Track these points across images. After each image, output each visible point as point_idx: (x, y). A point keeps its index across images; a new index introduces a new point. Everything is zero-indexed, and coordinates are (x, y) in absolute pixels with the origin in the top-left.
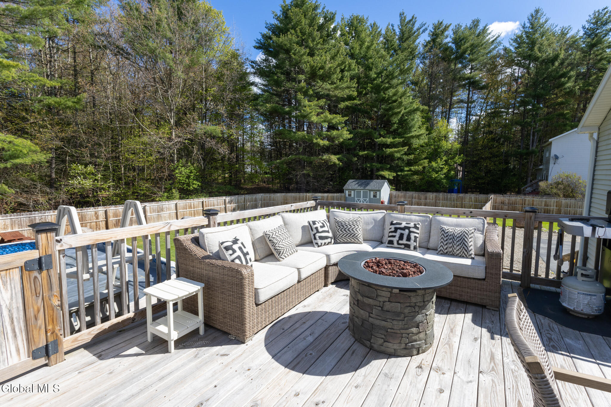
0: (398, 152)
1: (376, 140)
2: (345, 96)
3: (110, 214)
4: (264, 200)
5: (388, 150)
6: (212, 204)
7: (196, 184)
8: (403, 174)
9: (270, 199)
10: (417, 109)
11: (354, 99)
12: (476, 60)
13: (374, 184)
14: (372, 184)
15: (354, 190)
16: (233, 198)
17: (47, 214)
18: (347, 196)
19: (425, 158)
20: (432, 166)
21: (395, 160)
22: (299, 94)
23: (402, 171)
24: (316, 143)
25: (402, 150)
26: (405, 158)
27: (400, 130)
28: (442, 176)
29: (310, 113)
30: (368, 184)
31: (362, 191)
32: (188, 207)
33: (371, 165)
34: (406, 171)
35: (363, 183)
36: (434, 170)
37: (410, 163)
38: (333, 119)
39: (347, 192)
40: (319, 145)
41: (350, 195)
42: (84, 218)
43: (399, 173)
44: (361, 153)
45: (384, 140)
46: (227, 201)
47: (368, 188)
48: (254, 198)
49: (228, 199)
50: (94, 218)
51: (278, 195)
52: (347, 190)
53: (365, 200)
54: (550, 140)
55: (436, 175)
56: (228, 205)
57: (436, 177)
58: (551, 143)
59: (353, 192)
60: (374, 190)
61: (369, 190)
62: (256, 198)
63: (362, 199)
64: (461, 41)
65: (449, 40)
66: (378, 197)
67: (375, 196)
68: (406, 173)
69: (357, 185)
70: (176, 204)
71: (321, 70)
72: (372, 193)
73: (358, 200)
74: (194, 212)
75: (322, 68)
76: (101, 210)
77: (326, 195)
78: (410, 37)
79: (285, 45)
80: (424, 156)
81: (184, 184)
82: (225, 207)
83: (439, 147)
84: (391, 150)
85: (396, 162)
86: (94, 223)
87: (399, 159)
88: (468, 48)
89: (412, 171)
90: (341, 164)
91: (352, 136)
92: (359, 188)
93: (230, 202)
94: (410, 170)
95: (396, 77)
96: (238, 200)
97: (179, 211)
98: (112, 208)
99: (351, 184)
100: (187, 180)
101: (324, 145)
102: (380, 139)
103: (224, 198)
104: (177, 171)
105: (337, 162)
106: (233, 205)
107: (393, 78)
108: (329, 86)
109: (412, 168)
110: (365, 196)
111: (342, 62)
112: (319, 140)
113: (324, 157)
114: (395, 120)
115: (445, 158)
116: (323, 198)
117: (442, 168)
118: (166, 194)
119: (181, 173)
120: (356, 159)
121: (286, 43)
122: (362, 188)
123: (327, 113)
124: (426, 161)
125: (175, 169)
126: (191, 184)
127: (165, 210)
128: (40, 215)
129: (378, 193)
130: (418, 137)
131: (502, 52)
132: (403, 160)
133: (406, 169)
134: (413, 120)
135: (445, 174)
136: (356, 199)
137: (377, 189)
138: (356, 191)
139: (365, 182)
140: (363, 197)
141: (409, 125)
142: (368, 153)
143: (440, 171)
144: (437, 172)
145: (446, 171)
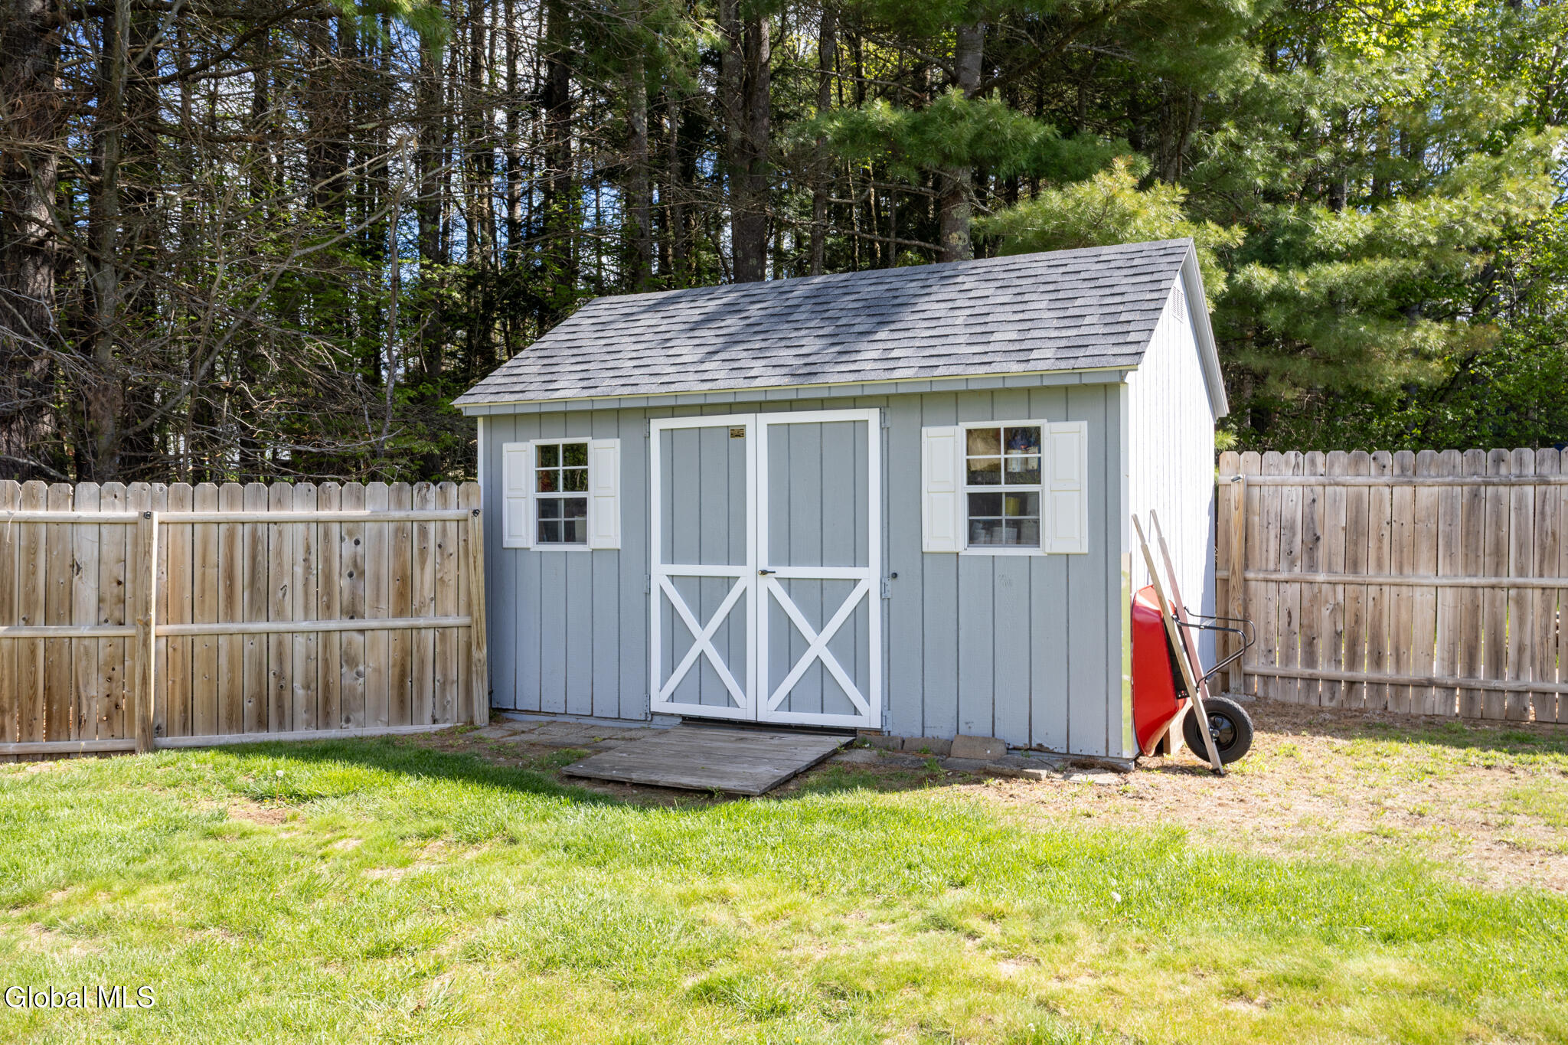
8: (1300, 281)
13: (969, 307)
14: (931, 303)
15: (631, 421)
18: (519, 523)
30: (871, 317)
31: (759, 438)
35: (787, 309)
39: (520, 472)
41: (566, 513)
47: (868, 359)
52: (514, 421)
60: (992, 396)
61: (886, 401)
66: (1063, 521)
67: (1000, 514)
68: (1337, 272)
69: (688, 349)
72: (945, 457)
73: (704, 600)
92: (713, 376)
99: (585, 342)
110: (816, 505)
122: (760, 377)
129: (1062, 447)
136: (660, 572)
137: (1045, 360)
138: (657, 425)
139: (819, 301)
140: (784, 550)
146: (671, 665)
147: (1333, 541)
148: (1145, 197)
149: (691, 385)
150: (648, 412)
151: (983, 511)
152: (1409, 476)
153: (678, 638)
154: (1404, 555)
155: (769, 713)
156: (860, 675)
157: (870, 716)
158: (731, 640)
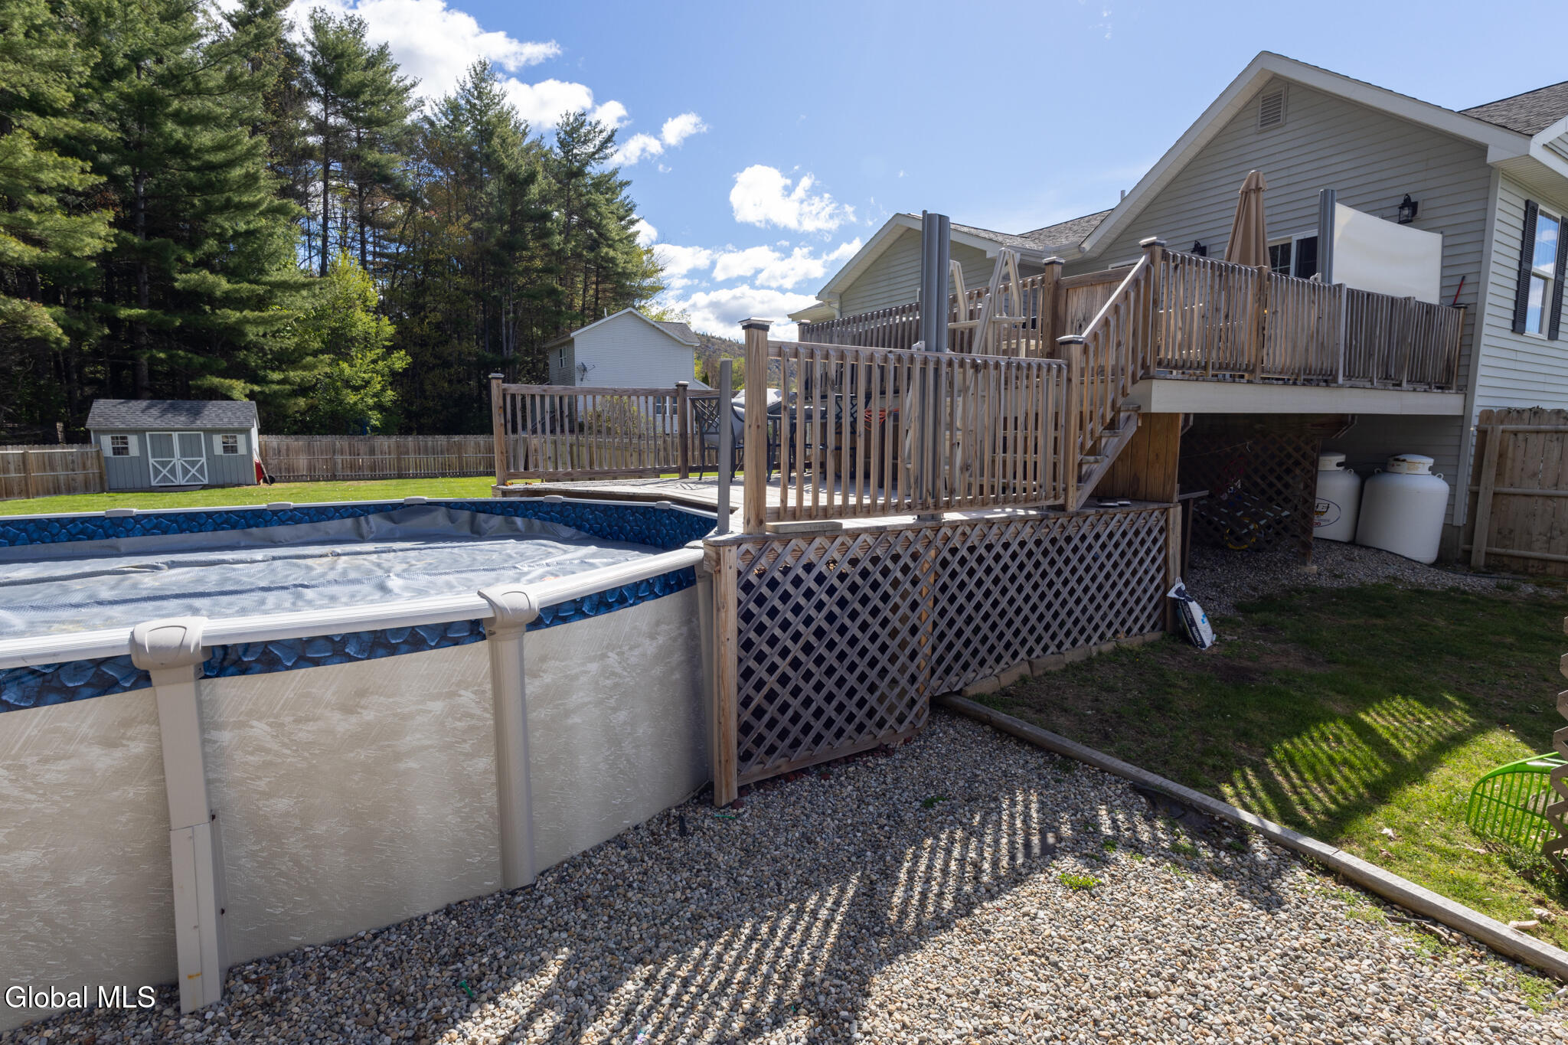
0: (256, 322)
1: (175, 277)
5: (229, 311)
8: (266, 389)
10: (282, 210)
13: (214, 413)
14: (205, 411)
15: (140, 432)
18: (108, 453)
19: (323, 352)
20: (342, 371)
21: (240, 349)
23: (262, 380)
26: (270, 344)
28: (370, 401)
30: (196, 413)
31: (175, 435)
33: (171, 357)
34: (273, 382)
35: (166, 409)
36: (347, 384)
37: (281, 361)
39: (106, 442)
41: (120, 450)
43: (257, 388)
44: (124, 313)
45: (211, 278)
47: (196, 422)
52: (105, 432)
53: (193, 464)
54: (572, 335)
55: (355, 398)
57: (355, 403)
58: (572, 340)
59: (133, 441)
60: (226, 431)
61: (206, 431)
63: (178, 460)
66: (242, 450)
67: (230, 449)
68: (276, 387)
69: (145, 417)
72: (218, 440)
73: (164, 464)
77: (12, 451)
80: (315, 346)
83: (346, 325)
84: (237, 314)
85: (242, 354)
87: (252, 346)
89: (292, 383)
90: (67, 339)
91: (111, 245)
92: (158, 424)
94: (286, 381)
99: (105, 412)
102: (192, 276)
105: (56, 332)
109: (292, 373)
110: (190, 447)
117: (367, 383)
120: (107, 330)
122: (174, 424)
124: (326, 357)
129: (241, 439)
132: (262, 350)
133: (276, 376)
135: (375, 395)
136: (151, 461)
137: (236, 425)
138: (147, 434)
139: (173, 407)
140: (183, 454)
141: (261, 248)
142: (150, 315)
143: (364, 387)
144: (356, 389)
145: (379, 387)
146: (156, 477)
147: (284, 451)
148: (246, 400)
149: (156, 426)
150: (144, 431)
151: (226, 449)
152: (297, 440)
153: (157, 472)
154: (297, 453)
155: (183, 483)
156: (203, 475)
157: (206, 482)
158: (173, 471)
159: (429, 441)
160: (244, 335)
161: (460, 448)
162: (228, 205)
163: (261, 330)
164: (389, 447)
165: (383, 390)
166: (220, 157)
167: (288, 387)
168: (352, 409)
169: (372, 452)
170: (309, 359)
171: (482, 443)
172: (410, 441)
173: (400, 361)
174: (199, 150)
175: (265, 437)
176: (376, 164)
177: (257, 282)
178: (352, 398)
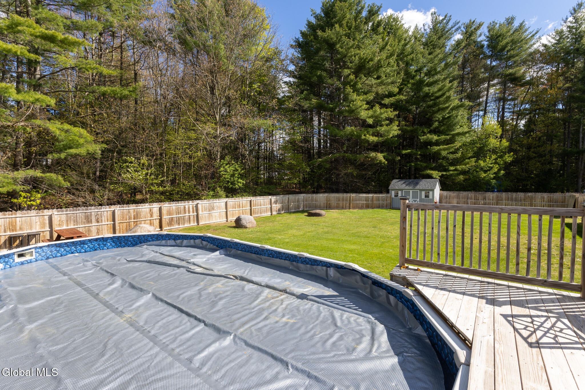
0: (444, 149)
1: (420, 138)
2: (387, 93)
3: (164, 212)
4: (306, 201)
5: (435, 147)
6: (259, 204)
7: (241, 183)
8: (448, 173)
9: (312, 200)
10: (462, 106)
11: (395, 95)
12: (517, 56)
13: (424, 183)
14: (421, 183)
15: (401, 190)
16: (278, 197)
17: (103, 210)
18: (393, 196)
19: (471, 157)
20: (480, 164)
21: (440, 159)
22: (348, 87)
23: (447, 170)
24: (365, 139)
25: (452, 147)
26: (451, 156)
27: (443, 128)
28: (492, 176)
29: (360, 107)
30: (417, 184)
31: (411, 191)
32: (237, 206)
34: (451, 171)
35: (410, 183)
36: (482, 169)
37: (455, 162)
38: (384, 113)
39: (393, 193)
40: (368, 141)
41: (396, 196)
42: (139, 215)
43: (444, 173)
44: (404, 152)
45: (430, 137)
46: (273, 201)
47: (418, 187)
48: (297, 198)
49: (274, 198)
50: (149, 215)
51: (321, 195)
52: (393, 190)
53: (415, 201)
55: (484, 175)
56: (274, 205)
57: (485, 177)
59: (400, 192)
60: (426, 190)
61: (420, 190)
62: (298, 199)
63: (411, 200)
64: (497, 38)
65: (483, 38)
66: (431, 197)
67: (427, 196)
68: (451, 172)
69: (404, 185)
70: (226, 203)
71: (370, 62)
72: (423, 193)
74: (243, 212)
75: (371, 60)
76: (156, 206)
77: (370, 195)
78: (442, 36)
79: (332, 39)
80: (470, 155)
81: (228, 182)
82: (271, 207)
83: (485, 145)
84: (438, 148)
85: (441, 161)
86: (149, 221)
87: (444, 158)
88: (507, 43)
89: (458, 170)
90: (386, 162)
91: (399, 132)
92: (407, 187)
93: (276, 202)
94: (456, 170)
95: (439, 72)
96: (282, 200)
97: (229, 210)
98: (166, 205)
99: (396, 184)
100: (232, 178)
101: (373, 141)
102: (425, 137)
103: (270, 197)
104: (222, 169)
105: (384, 160)
106: (278, 206)
107: (436, 74)
108: (374, 81)
109: (458, 167)
110: (415, 196)
111: (391, 55)
112: (368, 135)
113: (371, 155)
114: (439, 116)
115: (494, 157)
116: (367, 199)
117: (491, 168)
118: (211, 193)
119: (226, 171)
120: (399, 158)
121: (332, 36)
122: (411, 188)
123: (377, 108)
124: (473, 160)
125: (220, 167)
126: (236, 183)
127: (216, 208)
128: (96, 210)
129: (431, 193)
130: (464, 134)
131: (541, 49)
132: (448, 159)
133: (452, 168)
134: (457, 116)
135: (495, 173)
137: (430, 188)
139: (413, 182)
140: (413, 198)
141: (453, 122)
142: (411, 152)
143: (489, 170)
144: (485, 172)
145: (496, 170)
147: (448, 197)
148: (439, 178)
150: (403, 190)
154: (453, 198)
159: (514, 195)
160: (440, 154)
161: (531, 198)
162: (439, 110)
163: (446, 152)
164: (493, 197)
165: (499, 170)
166: (440, 93)
167: (456, 172)
168: (483, 179)
169: (485, 198)
170: (467, 160)
171: (546, 197)
172: (504, 195)
173: (509, 158)
174: (432, 94)
175: (442, 192)
176: (510, 74)
177: (448, 135)
178: (483, 175)
